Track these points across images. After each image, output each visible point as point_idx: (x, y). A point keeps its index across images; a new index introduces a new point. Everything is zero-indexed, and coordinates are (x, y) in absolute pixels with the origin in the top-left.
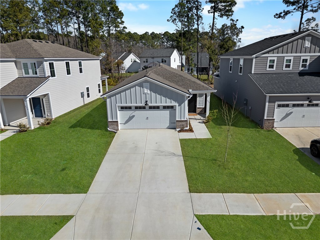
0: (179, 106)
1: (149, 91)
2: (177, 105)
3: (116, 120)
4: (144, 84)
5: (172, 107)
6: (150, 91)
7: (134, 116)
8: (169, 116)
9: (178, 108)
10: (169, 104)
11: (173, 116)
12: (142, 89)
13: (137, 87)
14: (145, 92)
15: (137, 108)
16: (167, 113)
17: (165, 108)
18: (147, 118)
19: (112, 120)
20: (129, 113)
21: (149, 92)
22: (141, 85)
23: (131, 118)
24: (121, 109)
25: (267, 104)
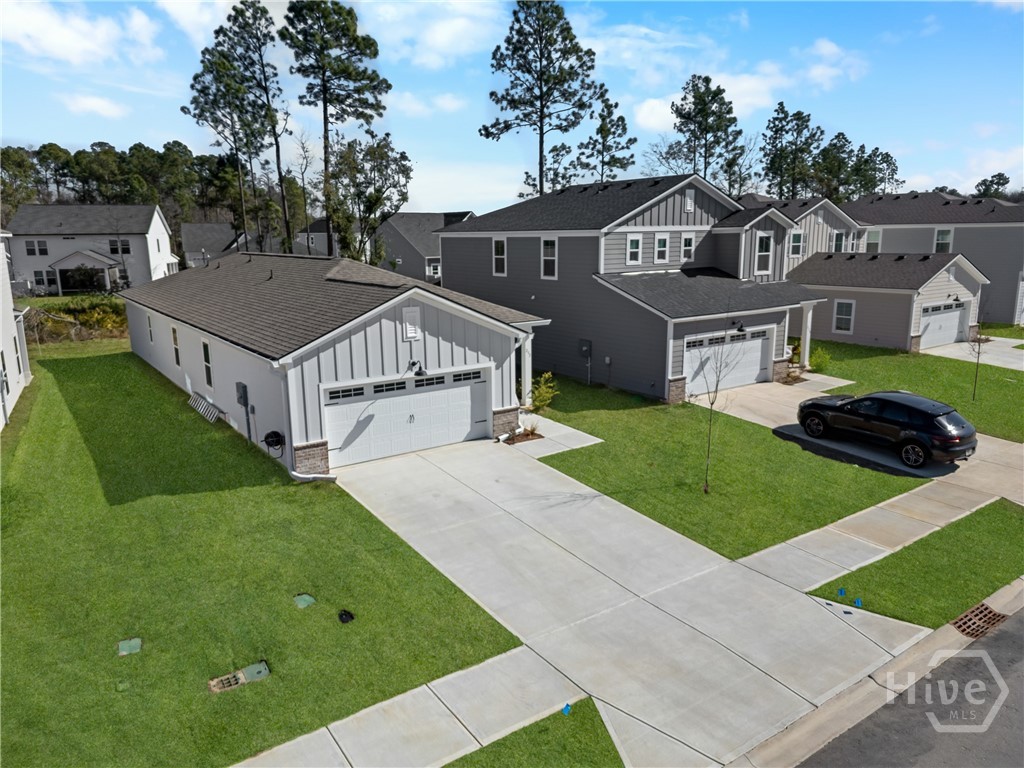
0: (497, 368)
1: (419, 330)
2: (492, 364)
3: (319, 441)
4: (405, 310)
5: (476, 375)
6: (423, 331)
7: (370, 418)
8: (469, 402)
9: (495, 375)
10: (472, 367)
11: (480, 401)
12: (399, 326)
13: (384, 321)
14: (409, 335)
15: (379, 389)
16: (464, 391)
17: (458, 378)
18: (412, 417)
19: (304, 443)
20: (355, 409)
21: (419, 335)
22: (396, 316)
23: (362, 425)
24: (331, 398)
25: (671, 343)
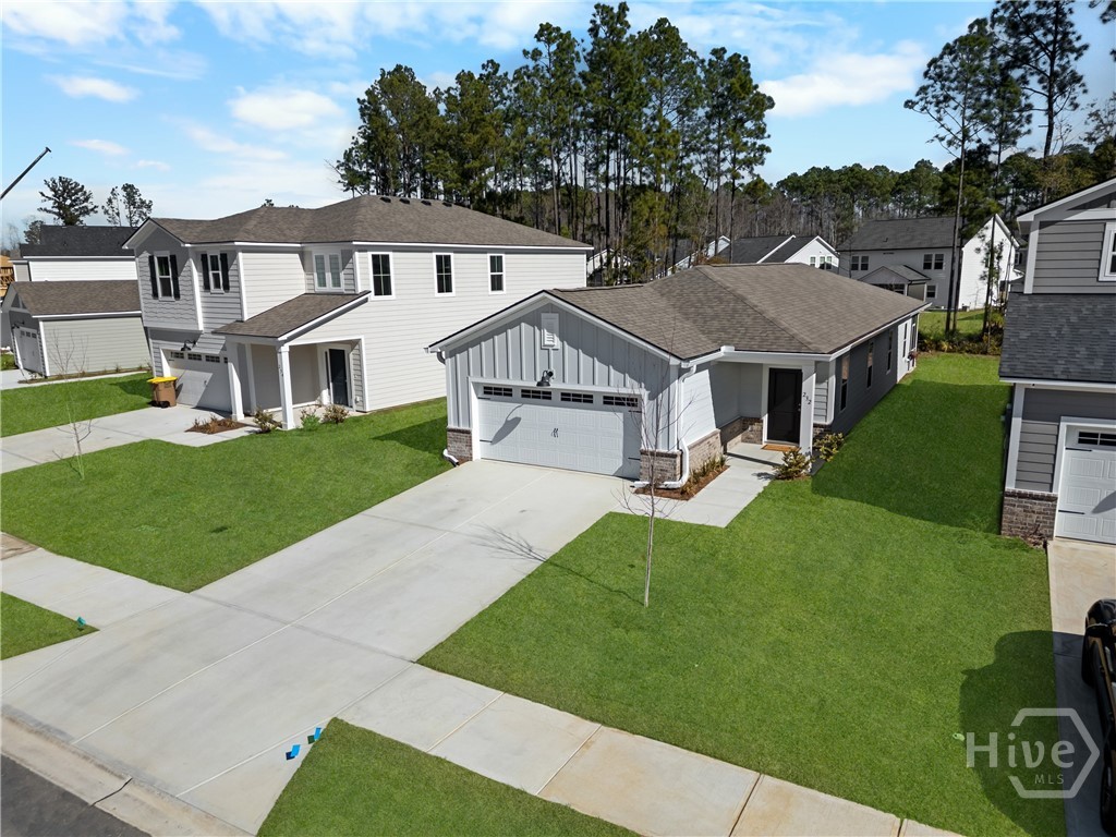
0: (653, 397)
1: (556, 339)
2: (645, 393)
3: (467, 428)
4: (543, 315)
5: (632, 402)
6: (562, 340)
7: (517, 420)
8: (621, 432)
9: (647, 406)
10: (625, 391)
11: (632, 432)
12: (537, 331)
13: (523, 324)
14: (546, 343)
15: (525, 394)
16: (615, 419)
17: (611, 401)
18: (556, 431)
19: (456, 427)
20: (504, 409)
21: (557, 343)
22: (535, 320)
23: (510, 425)
24: (485, 393)
25: (1017, 423)
